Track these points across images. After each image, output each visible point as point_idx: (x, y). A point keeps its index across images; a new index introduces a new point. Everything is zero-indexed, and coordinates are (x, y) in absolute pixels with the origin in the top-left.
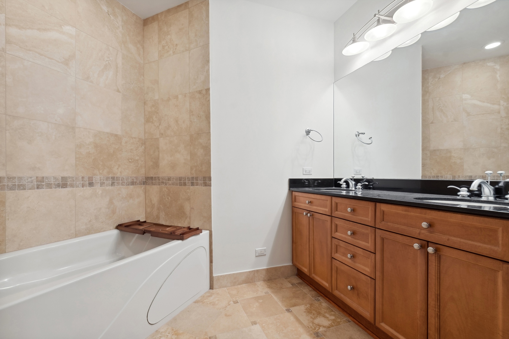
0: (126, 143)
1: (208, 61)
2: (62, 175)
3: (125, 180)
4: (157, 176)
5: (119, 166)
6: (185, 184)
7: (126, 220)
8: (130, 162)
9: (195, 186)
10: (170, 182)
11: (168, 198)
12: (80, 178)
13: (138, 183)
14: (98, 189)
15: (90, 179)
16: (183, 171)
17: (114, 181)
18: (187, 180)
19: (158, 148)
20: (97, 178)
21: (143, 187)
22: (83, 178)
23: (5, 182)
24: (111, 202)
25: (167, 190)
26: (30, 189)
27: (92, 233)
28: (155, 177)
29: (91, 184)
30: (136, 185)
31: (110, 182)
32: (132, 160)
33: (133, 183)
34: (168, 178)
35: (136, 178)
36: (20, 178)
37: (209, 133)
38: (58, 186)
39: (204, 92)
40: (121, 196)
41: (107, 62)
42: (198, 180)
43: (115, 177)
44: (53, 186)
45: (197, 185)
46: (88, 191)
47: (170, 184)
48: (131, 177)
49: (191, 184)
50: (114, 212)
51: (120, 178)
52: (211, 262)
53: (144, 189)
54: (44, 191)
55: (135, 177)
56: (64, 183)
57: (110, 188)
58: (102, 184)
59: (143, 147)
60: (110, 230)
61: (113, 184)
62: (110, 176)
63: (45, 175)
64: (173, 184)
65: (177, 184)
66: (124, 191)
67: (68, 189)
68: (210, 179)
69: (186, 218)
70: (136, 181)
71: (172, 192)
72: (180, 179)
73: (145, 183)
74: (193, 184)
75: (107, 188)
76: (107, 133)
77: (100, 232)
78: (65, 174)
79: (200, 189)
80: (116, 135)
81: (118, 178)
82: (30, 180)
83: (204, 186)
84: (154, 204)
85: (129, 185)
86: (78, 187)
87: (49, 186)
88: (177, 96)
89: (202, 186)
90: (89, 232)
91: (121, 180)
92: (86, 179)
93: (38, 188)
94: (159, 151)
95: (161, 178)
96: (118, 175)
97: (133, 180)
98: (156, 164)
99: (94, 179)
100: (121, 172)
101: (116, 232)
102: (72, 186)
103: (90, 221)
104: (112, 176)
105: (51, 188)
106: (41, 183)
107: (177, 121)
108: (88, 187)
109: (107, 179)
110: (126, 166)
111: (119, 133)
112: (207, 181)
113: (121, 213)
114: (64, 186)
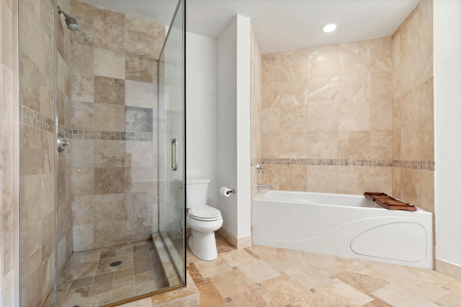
0: (374, 135)
1: (432, 52)
2: (330, 159)
3: (373, 162)
4: (399, 160)
5: (368, 152)
6: (416, 168)
7: (373, 191)
8: (377, 149)
9: (423, 170)
10: (407, 165)
11: (405, 179)
12: (340, 160)
13: (385, 165)
14: (351, 167)
15: (346, 161)
16: (415, 156)
17: (363, 162)
18: (417, 164)
19: (400, 137)
20: (350, 161)
21: (390, 168)
22: (342, 160)
23: (307, 161)
24: (361, 176)
25: (405, 172)
26: (316, 165)
27: (347, 194)
28: (398, 161)
29: (347, 164)
30: (383, 166)
31: (360, 163)
32: (379, 147)
33: (379, 165)
34: (406, 162)
35: (384, 161)
36: (312, 160)
37: (433, 120)
38: (328, 164)
39: (429, 82)
40: (369, 173)
41: (359, 85)
42: (425, 164)
43: (364, 160)
44: (326, 164)
45: (424, 169)
46: (345, 168)
47: (407, 167)
48: (378, 160)
49: (420, 168)
50: (363, 183)
51: (368, 161)
52: (434, 244)
53: (391, 170)
54: (322, 166)
55: (382, 160)
56: (331, 163)
57: (360, 167)
58: (354, 164)
59: (391, 137)
60: (360, 194)
61: (362, 165)
62: (360, 159)
63: (322, 158)
64: (409, 167)
65: (411, 167)
66: (372, 170)
67: (333, 166)
68: (433, 163)
69: (417, 198)
70: (383, 163)
71: (408, 174)
72: (413, 162)
73: (391, 165)
74: (421, 168)
75: (358, 167)
76: (358, 131)
77: (352, 194)
78: (332, 158)
79: (426, 171)
80: (365, 132)
81: (366, 161)
82: (316, 160)
83: (429, 170)
84: (397, 183)
85: (376, 166)
86: (339, 165)
87: (324, 164)
88: (411, 90)
89: (427, 170)
90: (345, 192)
91: (368, 162)
92: (344, 161)
93: (319, 165)
94: (400, 139)
95: (402, 161)
96: (367, 158)
97: (380, 162)
98: (399, 151)
99: (348, 161)
100: (369, 157)
101: (363, 197)
102: (335, 164)
103: (346, 186)
104: (362, 159)
105: (325, 165)
106: (320, 162)
107: (411, 112)
108: (345, 166)
109: (358, 161)
110: (373, 152)
111: (368, 129)
112: (431, 165)
113: (368, 185)
114: (331, 164)
